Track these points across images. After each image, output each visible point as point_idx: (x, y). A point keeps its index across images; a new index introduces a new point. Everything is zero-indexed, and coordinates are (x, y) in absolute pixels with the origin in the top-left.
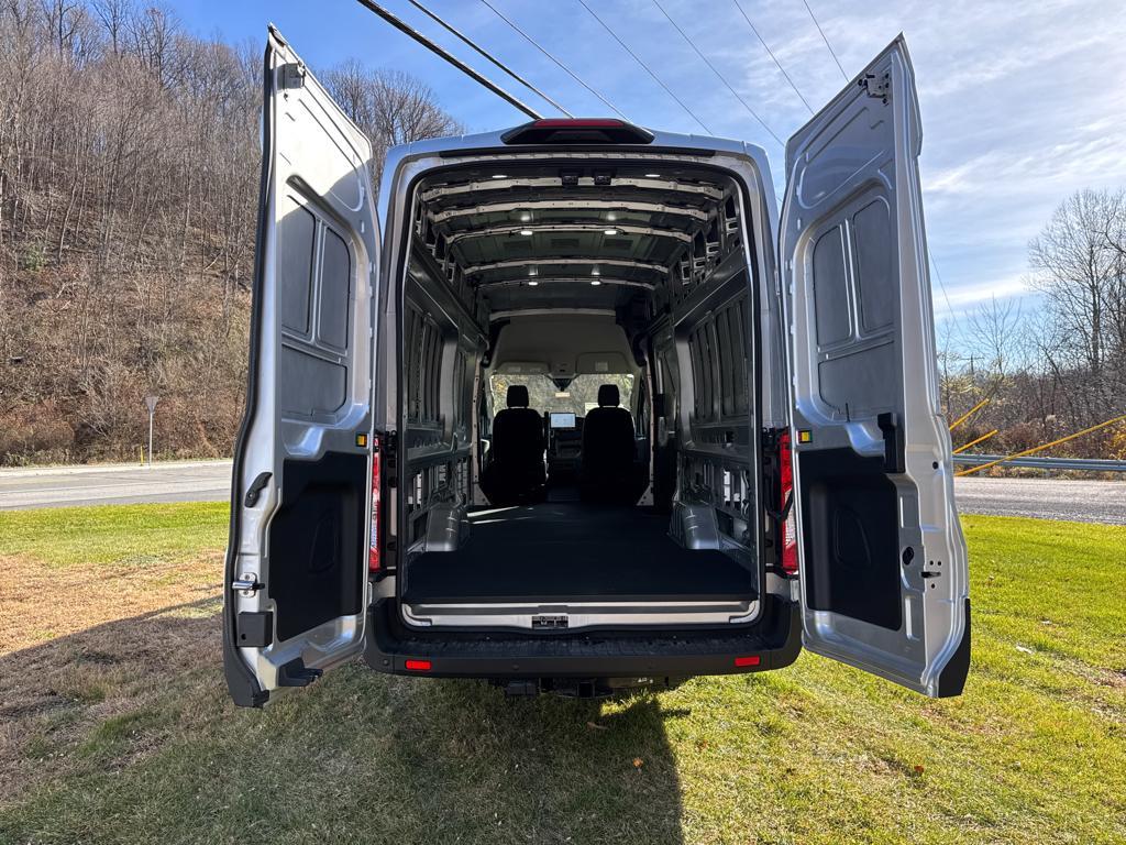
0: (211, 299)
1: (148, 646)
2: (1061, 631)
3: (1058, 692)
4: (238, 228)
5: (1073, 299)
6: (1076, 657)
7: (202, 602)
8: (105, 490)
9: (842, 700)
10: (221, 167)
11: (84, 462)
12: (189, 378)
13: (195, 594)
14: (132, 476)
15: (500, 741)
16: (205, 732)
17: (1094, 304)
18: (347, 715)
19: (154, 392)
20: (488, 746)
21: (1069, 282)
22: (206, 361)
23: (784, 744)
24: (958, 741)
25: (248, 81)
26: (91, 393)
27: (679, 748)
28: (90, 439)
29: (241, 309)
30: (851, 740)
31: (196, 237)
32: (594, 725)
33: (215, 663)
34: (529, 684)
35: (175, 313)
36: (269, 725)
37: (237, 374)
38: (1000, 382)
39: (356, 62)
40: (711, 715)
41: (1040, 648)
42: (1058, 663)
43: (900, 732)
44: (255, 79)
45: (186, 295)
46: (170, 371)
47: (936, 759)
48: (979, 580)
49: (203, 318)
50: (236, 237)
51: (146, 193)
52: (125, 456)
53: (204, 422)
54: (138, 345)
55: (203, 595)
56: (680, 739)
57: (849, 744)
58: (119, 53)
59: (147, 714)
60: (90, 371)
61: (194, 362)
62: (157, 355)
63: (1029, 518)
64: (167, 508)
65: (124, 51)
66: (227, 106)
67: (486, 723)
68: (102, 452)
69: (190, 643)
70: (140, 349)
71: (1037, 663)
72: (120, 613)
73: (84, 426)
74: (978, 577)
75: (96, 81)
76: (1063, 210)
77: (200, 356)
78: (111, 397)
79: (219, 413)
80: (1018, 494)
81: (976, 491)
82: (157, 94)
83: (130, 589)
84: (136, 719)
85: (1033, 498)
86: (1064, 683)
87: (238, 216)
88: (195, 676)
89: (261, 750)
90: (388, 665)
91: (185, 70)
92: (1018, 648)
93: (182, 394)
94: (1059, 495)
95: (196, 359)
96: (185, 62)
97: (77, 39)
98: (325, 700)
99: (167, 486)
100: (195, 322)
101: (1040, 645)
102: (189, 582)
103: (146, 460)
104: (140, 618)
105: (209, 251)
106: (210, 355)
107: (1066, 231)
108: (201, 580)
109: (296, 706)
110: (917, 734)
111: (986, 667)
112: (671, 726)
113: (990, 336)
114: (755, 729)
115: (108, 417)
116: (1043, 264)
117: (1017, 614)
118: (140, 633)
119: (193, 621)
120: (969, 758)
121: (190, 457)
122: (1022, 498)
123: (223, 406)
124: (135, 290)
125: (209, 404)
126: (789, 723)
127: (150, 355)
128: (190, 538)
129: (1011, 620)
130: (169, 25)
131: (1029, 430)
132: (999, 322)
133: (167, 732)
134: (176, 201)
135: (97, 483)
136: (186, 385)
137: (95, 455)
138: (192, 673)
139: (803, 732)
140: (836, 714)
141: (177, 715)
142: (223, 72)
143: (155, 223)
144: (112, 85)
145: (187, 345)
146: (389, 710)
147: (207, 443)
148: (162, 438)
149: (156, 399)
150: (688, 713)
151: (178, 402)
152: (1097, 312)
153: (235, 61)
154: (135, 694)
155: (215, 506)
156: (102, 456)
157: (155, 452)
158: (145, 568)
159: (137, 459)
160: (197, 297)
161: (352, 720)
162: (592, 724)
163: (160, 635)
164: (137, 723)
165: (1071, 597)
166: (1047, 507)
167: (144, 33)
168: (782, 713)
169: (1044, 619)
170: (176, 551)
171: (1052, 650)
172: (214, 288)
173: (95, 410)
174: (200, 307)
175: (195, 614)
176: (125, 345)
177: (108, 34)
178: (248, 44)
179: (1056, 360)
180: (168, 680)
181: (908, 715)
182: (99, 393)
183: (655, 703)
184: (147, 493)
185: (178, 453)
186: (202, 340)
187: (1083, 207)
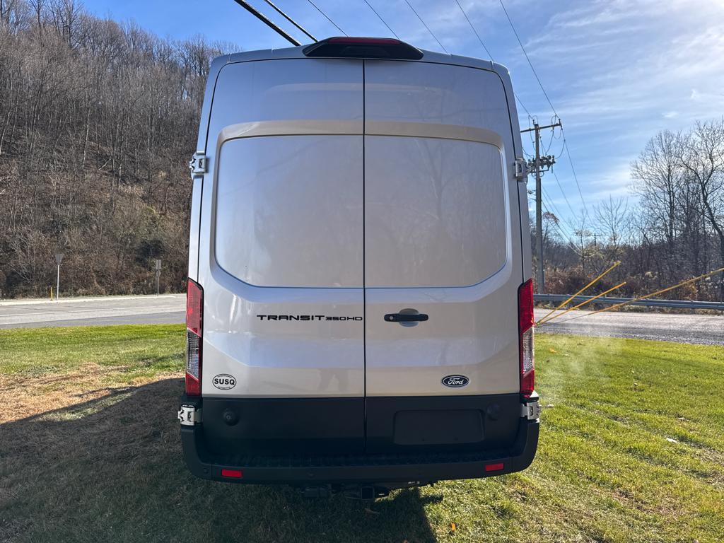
0: (102, 189)
1: (29, 443)
2: (693, 425)
3: (705, 475)
4: (121, 143)
5: (658, 199)
6: (709, 446)
7: (75, 406)
8: (23, 318)
9: (553, 485)
10: (110, 102)
11: (12, 297)
12: (86, 241)
13: (71, 399)
14: (43, 307)
15: (297, 526)
16: (62, 520)
17: (670, 203)
18: (177, 503)
19: (62, 250)
20: (287, 532)
21: (655, 188)
22: (98, 230)
23: (517, 526)
24: (646, 520)
25: (129, 46)
26: (18, 251)
27: (437, 531)
28: (17, 282)
29: (122, 196)
30: (566, 521)
31: (93, 148)
32: (370, 511)
33: (78, 457)
34: (321, 489)
35: (78, 198)
36: (114, 514)
37: (119, 239)
38: (616, 250)
39: (202, 36)
40: (458, 499)
41: (682, 439)
42: (698, 451)
43: (601, 512)
44: (134, 44)
45: (85, 186)
46: (73, 237)
47: (634, 538)
48: (628, 386)
49: (97, 201)
50: (120, 149)
51: (58, 119)
52: (41, 293)
53: (96, 271)
54: (52, 219)
55: (77, 401)
56: (437, 522)
57: (565, 524)
58: (42, 25)
59: (17, 504)
60: (18, 236)
61: (89, 231)
62: (64, 226)
63: (643, 339)
64: (65, 331)
65: (45, 23)
66: (115, 61)
67: (286, 509)
68: (26, 291)
69: (61, 440)
70: (53, 222)
71: (684, 452)
72: (11, 414)
73: (13, 273)
74: (627, 384)
75: (24, 41)
76: (651, 142)
77: (94, 227)
78: (32, 253)
79: (106, 265)
80: (633, 323)
81: (606, 321)
82: (67, 53)
83: (23, 394)
84: (7, 508)
85: (643, 326)
86: (707, 467)
87: (121, 135)
88: (61, 469)
89: (106, 536)
90: (207, 473)
91: (87, 38)
92: (667, 439)
93: (81, 252)
94: (659, 324)
95: (91, 229)
96: (87, 31)
97: (13, 14)
98: (161, 489)
99: (67, 315)
100: (91, 204)
101: (682, 437)
102: (68, 389)
103: (55, 296)
104: (27, 419)
105: (101, 158)
106: (101, 227)
107: (654, 156)
108: (78, 387)
109: (137, 496)
110: (613, 515)
111: (650, 456)
112: (430, 510)
113: (608, 221)
114: (492, 512)
115: (30, 267)
116: (639, 176)
117: (660, 413)
118: (24, 432)
119: (66, 421)
120: (658, 536)
121: (86, 295)
122: (637, 326)
123: (110, 261)
124: (49, 183)
125: (100, 259)
126: (517, 506)
127: (60, 226)
128: (75, 353)
129: (657, 416)
130: (75, 6)
131: (635, 281)
132: (614, 212)
133: (32, 519)
134: (80, 123)
135: (19, 312)
136: (83, 246)
137: (20, 293)
138: (59, 466)
139: (529, 514)
140: (551, 497)
141: (41, 504)
142: (112, 40)
143: (64, 138)
144: (35, 45)
145: (85, 219)
146: (210, 498)
147: (97, 285)
148: (67, 282)
149: (62, 255)
150: (441, 498)
151: (79, 259)
152: (672, 207)
153: (121, 33)
154: (11, 485)
155: (99, 329)
156: (26, 294)
157: (61, 291)
158: (38, 378)
159: (49, 296)
160: (93, 187)
161: (180, 507)
162: (368, 510)
163: (39, 433)
164: (8, 512)
165: (693, 398)
166: (654, 332)
167: (59, 12)
168: (511, 497)
169: (679, 416)
170: (63, 364)
171: (691, 441)
172: (104, 182)
173: (21, 262)
174: (95, 195)
175: (68, 416)
176: (42, 219)
177: (34, 12)
178: (130, 22)
179: (649, 236)
180: (39, 472)
181: (604, 497)
182: (24, 251)
183: (417, 492)
184: (52, 319)
185: (78, 292)
186: (96, 216)
187: (664, 142)
